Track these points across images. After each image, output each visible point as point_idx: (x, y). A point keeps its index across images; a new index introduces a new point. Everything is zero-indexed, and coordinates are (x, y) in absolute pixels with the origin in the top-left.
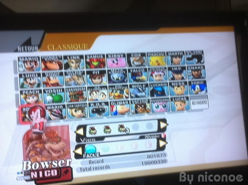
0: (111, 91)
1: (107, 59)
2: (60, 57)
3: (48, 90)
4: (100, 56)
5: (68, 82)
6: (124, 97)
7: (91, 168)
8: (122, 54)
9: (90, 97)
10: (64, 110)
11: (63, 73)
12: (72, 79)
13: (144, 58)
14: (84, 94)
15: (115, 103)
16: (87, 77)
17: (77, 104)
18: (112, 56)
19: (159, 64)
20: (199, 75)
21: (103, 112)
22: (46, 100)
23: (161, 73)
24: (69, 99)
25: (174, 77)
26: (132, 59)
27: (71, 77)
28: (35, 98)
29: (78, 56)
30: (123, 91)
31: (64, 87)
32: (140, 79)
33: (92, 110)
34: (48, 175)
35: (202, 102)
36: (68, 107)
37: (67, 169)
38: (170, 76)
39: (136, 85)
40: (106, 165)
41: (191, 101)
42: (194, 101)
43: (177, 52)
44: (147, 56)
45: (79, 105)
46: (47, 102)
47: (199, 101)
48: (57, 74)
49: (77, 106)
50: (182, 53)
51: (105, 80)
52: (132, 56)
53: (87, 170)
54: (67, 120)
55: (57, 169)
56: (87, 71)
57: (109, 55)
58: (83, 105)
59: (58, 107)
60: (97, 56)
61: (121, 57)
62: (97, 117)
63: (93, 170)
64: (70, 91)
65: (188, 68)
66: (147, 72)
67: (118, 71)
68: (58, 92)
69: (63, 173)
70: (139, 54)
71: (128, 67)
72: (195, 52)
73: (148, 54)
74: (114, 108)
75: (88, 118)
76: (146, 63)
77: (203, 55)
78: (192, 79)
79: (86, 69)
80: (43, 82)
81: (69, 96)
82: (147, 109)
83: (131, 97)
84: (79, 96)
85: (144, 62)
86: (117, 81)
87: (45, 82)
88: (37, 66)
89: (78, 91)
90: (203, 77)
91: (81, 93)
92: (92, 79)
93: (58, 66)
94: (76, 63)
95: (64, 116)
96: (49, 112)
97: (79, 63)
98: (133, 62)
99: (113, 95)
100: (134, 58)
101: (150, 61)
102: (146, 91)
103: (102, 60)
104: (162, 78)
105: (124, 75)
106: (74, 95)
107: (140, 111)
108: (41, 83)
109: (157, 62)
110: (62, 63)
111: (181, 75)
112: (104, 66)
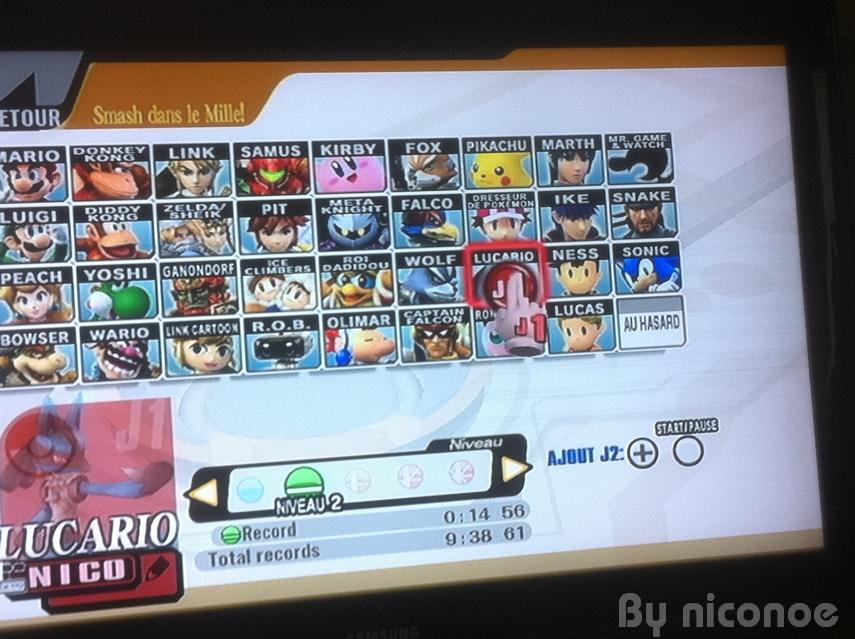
0: (330, 277)
1: (316, 163)
2: (140, 151)
3: (98, 268)
4: (291, 151)
5: (168, 241)
6: (377, 300)
7: (248, 552)
8: (370, 142)
9: (249, 299)
10: (152, 344)
11: (150, 206)
12: (184, 232)
13: (453, 157)
14: (228, 288)
15: (342, 319)
16: (239, 224)
17: (204, 323)
18: (332, 150)
19: (506, 182)
20: (651, 223)
21: (294, 356)
22: (88, 303)
23: (514, 210)
25: (559, 226)
26: (407, 162)
27: (180, 221)
28: (48, 300)
29: (208, 146)
30: (373, 278)
31: (156, 260)
32: (434, 234)
33: (255, 344)
34: (90, 577)
35: (660, 323)
36: (169, 335)
37: (161, 559)
38: (548, 224)
39: (419, 258)
40: (306, 546)
41: (623, 317)
42: (633, 315)
43: (574, 137)
44: (465, 151)
45: (207, 326)
46: (90, 314)
47: (650, 317)
48: (131, 211)
49: (201, 331)
50: (592, 140)
51: (308, 236)
52: (408, 151)
53: (236, 560)
54: (162, 379)
55: (125, 556)
56: (239, 203)
57: (323, 146)
58: (224, 325)
59: (133, 330)
60: (280, 148)
61: (366, 153)
62: (274, 370)
63: (259, 560)
64: (175, 273)
65: (611, 198)
66: (462, 209)
67: (354, 203)
68: (134, 278)
69: (147, 570)
70: (435, 143)
71: (393, 191)
72: (641, 137)
73: (468, 143)
74: (340, 337)
75: (243, 374)
76: (457, 176)
77: (668, 150)
78: (628, 237)
79: (238, 196)
80: (78, 242)
81: (172, 293)
82: (460, 347)
83: (402, 300)
84: (210, 293)
85: (450, 174)
86: (353, 241)
87: (83, 242)
88: (55, 181)
89: (205, 276)
90: (667, 230)
91: (218, 281)
92: (261, 232)
93: (134, 183)
94: (200, 172)
95: (155, 368)
96: (96, 350)
97: (210, 173)
98: (411, 170)
99: (334, 291)
100: (416, 157)
101: (472, 170)
102: (458, 278)
103: (298, 165)
104: (518, 232)
105: (375, 220)
106: (190, 289)
107: (434, 350)
108: (68, 244)
109: (500, 172)
110: (147, 172)
111: (586, 221)
112: (305, 185)
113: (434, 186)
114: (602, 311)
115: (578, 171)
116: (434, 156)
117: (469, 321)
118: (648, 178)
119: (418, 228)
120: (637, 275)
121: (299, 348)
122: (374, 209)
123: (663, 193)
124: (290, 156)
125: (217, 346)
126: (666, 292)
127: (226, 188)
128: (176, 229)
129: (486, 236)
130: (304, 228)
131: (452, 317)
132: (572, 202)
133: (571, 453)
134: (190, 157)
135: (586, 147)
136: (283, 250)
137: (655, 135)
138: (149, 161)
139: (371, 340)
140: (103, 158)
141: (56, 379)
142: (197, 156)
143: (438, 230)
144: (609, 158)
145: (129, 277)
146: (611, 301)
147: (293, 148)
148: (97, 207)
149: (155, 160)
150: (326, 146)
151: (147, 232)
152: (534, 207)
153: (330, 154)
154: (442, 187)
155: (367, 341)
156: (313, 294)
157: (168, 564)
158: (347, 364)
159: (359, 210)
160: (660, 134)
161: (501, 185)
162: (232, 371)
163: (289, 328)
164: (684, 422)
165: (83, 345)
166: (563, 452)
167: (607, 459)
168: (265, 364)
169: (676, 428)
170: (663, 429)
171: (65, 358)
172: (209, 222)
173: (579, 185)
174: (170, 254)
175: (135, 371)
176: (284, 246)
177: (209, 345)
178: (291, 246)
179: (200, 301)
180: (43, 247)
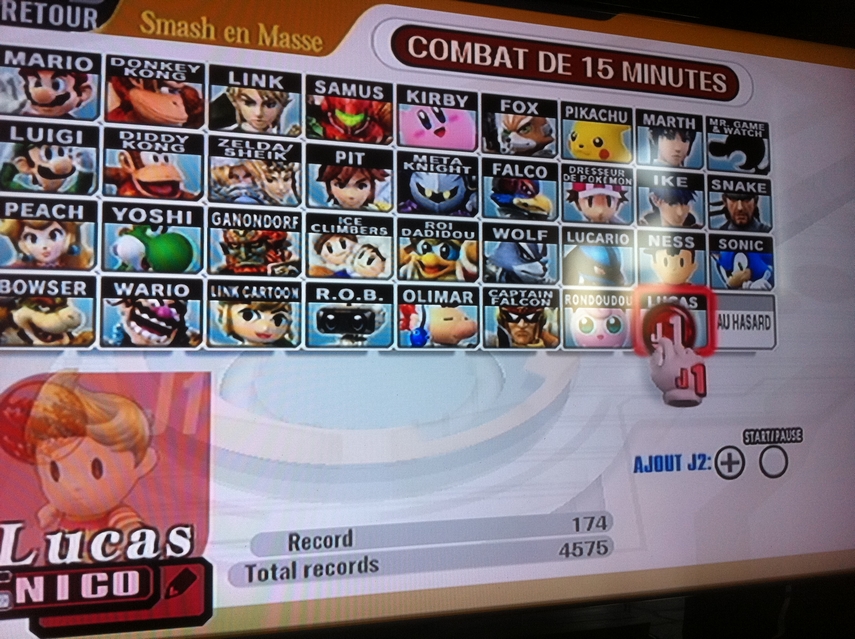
0: (409, 243)
1: (401, 110)
2: (194, 70)
3: (130, 206)
4: (372, 93)
5: (220, 182)
6: (459, 275)
7: (294, 564)
8: (462, 94)
9: (314, 261)
10: (192, 305)
11: (201, 137)
12: (241, 173)
13: (551, 121)
14: (289, 244)
15: (419, 292)
16: (308, 171)
17: (258, 284)
18: (419, 96)
19: (604, 155)
20: (747, 214)
21: (363, 332)
22: (115, 249)
23: (611, 187)
25: (656, 209)
26: (502, 121)
27: (237, 159)
28: (64, 241)
29: (276, 74)
30: (456, 249)
31: (204, 203)
32: (526, 205)
33: (318, 314)
34: (94, 591)
35: (752, 321)
36: (214, 295)
37: (186, 570)
38: (645, 207)
39: (508, 230)
40: (363, 559)
42: (726, 312)
43: (675, 115)
44: (563, 117)
45: (262, 288)
46: (117, 262)
47: (742, 316)
48: (177, 141)
49: (254, 293)
50: (693, 120)
51: (387, 193)
52: (503, 109)
53: (278, 575)
54: (202, 349)
55: (141, 567)
56: (309, 146)
57: (409, 92)
58: (282, 288)
59: (169, 287)
60: (361, 87)
61: (457, 106)
62: (338, 347)
63: (306, 575)
65: (710, 184)
66: (557, 180)
67: (441, 161)
68: (175, 222)
69: (167, 585)
70: (533, 104)
71: (484, 152)
72: (741, 124)
73: (568, 108)
74: (416, 313)
75: (301, 349)
76: (554, 143)
77: (765, 140)
78: (724, 228)
79: (308, 136)
80: (108, 172)
81: (222, 244)
82: (547, 333)
83: (487, 276)
84: (268, 250)
85: (548, 139)
86: (437, 204)
87: (113, 173)
88: (84, 95)
89: (263, 228)
90: (762, 225)
91: (278, 235)
92: (332, 183)
93: (183, 108)
94: (264, 104)
95: (194, 334)
96: (121, 308)
97: (276, 106)
98: (505, 131)
99: (413, 259)
100: (511, 116)
101: (570, 139)
102: (548, 257)
103: (380, 110)
104: (614, 211)
105: (463, 182)
106: (243, 242)
107: (519, 336)
108: (95, 174)
109: (599, 144)
110: (201, 97)
111: (684, 206)
112: (387, 134)
113: (529, 152)
114: (696, 305)
115: (678, 152)
116: (529, 118)
117: (558, 306)
118: (746, 167)
119: (510, 197)
120: (732, 270)
121: (369, 323)
122: (462, 170)
123: (759, 185)
124: (371, 99)
125: (272, 313)
126: (758, 290)
127: (294, 126)
128: (232, 168)
129: (581, 213)
130: (383, 184)
131: (540, 299)
132: (671, 184)
133: (659, 460)
134: (254, 84)
135: (687, 127)
136: (357, 206)
137: (753, 123)
138: (203, 82)
139: (451, 319)
140: (146, 73)
141: (66, 340)
142: (263, 84)
143: (530, 202)
144: (709, 141)
145: (169, 221)
147: (375, 89)
148: (135, 132)
149: (211, 83)
150: (413, 91)
151: (196, 168)
152: (632, 185)
153: (417, 101)
154: (536, 154)
155: (446, 319)
156: (388, 261)
157: (194, 578)
158: (422, 346)
160: (758, 123)
161: (599, 159)
162: (292, 346)
163: (359, 299)
164: (771, 430)
165: (105, 299)
166: (650, 458)
167: (694, 468)
168: (328, 339)
169: (763, 437)
170: (751, 437)
171: (80, 315)
172: (271, 165)
173: (678, 167)
174: (221, 197)
175: (169, 337)
176: (358, 202)
177: (262, 311)
178: (366, 203)
179: (254, 258)
180: (63, 175)
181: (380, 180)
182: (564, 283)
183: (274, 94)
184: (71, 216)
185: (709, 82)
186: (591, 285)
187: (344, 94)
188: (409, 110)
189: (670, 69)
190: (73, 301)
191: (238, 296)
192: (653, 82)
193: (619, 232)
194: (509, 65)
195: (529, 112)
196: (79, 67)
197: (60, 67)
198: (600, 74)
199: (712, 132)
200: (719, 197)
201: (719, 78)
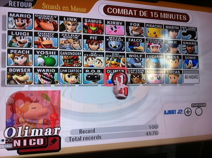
0: (108, 58)
1: (106, 26)
2: (55, 17)
3: (41, 50)
4: (99, 22)
5: (62, 44)
6: (121, 66)
7: (81, 137)
8: (121, 22)
9: (85, 63)
11: (57, 34)
12: (67, 42)
13: (143, 28)
14: (79, 59)
15: (111, 70)
16: (83, 41)
17: (72, 69)
18: (110, 22)
20: (192, 50)
21: (97, 80)
22: (37, 61)
23: (158, 44)
24: (62, 63)
25: (169, 49)
26: (131, 28)
27: (66, 39)
28: (25, 59)
29: (75, 18)
30: (120, 60)
31: (58, 50)
32: (137, 49)
33: (86, 76)
34: (32, 144)
35: (193, 77)
36: (61, 72)
37: (55, 138)
38: (167, 49)
39: (132, 55)
40: (97, 136)
41: (184, 75)
42: (187, 75)
43: (174, 26)
44: (146, 27)
45: (73, 70)
46: (37, 64)
47: (191, 75)
48: (52, 35)
49: (71, 71)
50: (178, 27)
51: (103, 46)
52: (131, 25)
53: (77, 140)
54: (58, 85)
56: (83, 35)
57: (108, 21)
58: (77, 70)
59: (50, 70)
60: (96, 20)
61: (120, 25)
62: (91, 84)
63: (84, 140)
64: (64, 54)
65: (183, 43)
66: (144, 42)
67: (116, 38)
68: (51, 54)
69: (50, 142)
70: (138, 24)
71: (126, 36)
72: (190, 28)
73: (147, 24)
74: (110, 75)
75: (82, 85)
76: (144, 33)
77: (196, 32)
78: (186, 54)
79: (83, 33)
80: (35, 42)
81: (63, 59)
82: (142, 80)
83: (127, 66)
84: (74, 61)
85: (142, 32)
86: (115, 49)
87: (36, 43)
88: (29, 24)
90: (196, 53)
91: (76, 57)
92: (89, 44)
93: (53, 26)
94: (72, 25)
95: (56, 81)
96: (39, 75)
97: (75, 26)
98: (131, 31)
99: (109, 62)
100: (133, 27)
101: (148, 32)
102: (142, 61)
103: (101, 26)
104: (159, 50)
105: (121, 44)
106: (68, 59)
107: (135, 81)
108: (32, 43)
109: (155, 33)
110: (57, 24)
111: (176, 48)
112: (102, 32)
113: (137, 36)
114: (179, 73)
115: (175, 35)
116: (137, 27)
117: (145, 73)
118: (191, 38)
119: (133, 47)
120: (188, 64)
121: (99, 78)
122: (121, 40)
123: (195, 43)
124: (98, 23)
125: (75, 76)
126: (195, 69)
128: (65, 41)
129: (151, 50)
130: (102, 44)
131: (140, 72)
132: (173, 43)
133: (170, 111)
134: (70, 20)
135: (177, 29)
136: (96, 50)
137: (193, 27)
138: (57, 20)
140: (44, 18)
141: (26, 83)
142: (72, 20)
143: (138, 48)
144: (182, 32)
145: (50, 54)
146: (182, 70)
147: (99, 21)
148: (41, 32)
149: (60, 20)
150: (109, 21)
152: (163, 43)
153: (110, 24)
154: (139, 36)
156: (103, 63)
157: (57, 140)
159: (117, 40)
161: (155, 37)
162: (80, 84)
163: (96, 72)
164: (198, 104)
165: (35, 73)
166: (168, 111)
167: (179, 113)
168: (89, 82)
169: (196, 105)
170: (193, 105)
171: (29, 77)
172: (74, 40)
173: (174, 39)
174: (63, 48)
175: (50, 82)
176: (96, 49)
177: (73, 75)
178: (98, 49)
179: (71, 62)
180: (24, 43)
181: (101, 43)
182: (146, 68)
183: (75, 23)
184: (26, 53)
185: (182, 18)
186: (153, 68)
187: (92, 22)
188: (108, 26)
189: (172, 15)
190: (27, 74)
191: (67, 72)
192: (168, 18)
193: (160, 55)
194: (132, 14)
195: (137, 26)
196: (28, 17)
197: (23, 17)
198: (155, 16)
199: (183, 30)
200: (185, 46)
201: (185, 17)
